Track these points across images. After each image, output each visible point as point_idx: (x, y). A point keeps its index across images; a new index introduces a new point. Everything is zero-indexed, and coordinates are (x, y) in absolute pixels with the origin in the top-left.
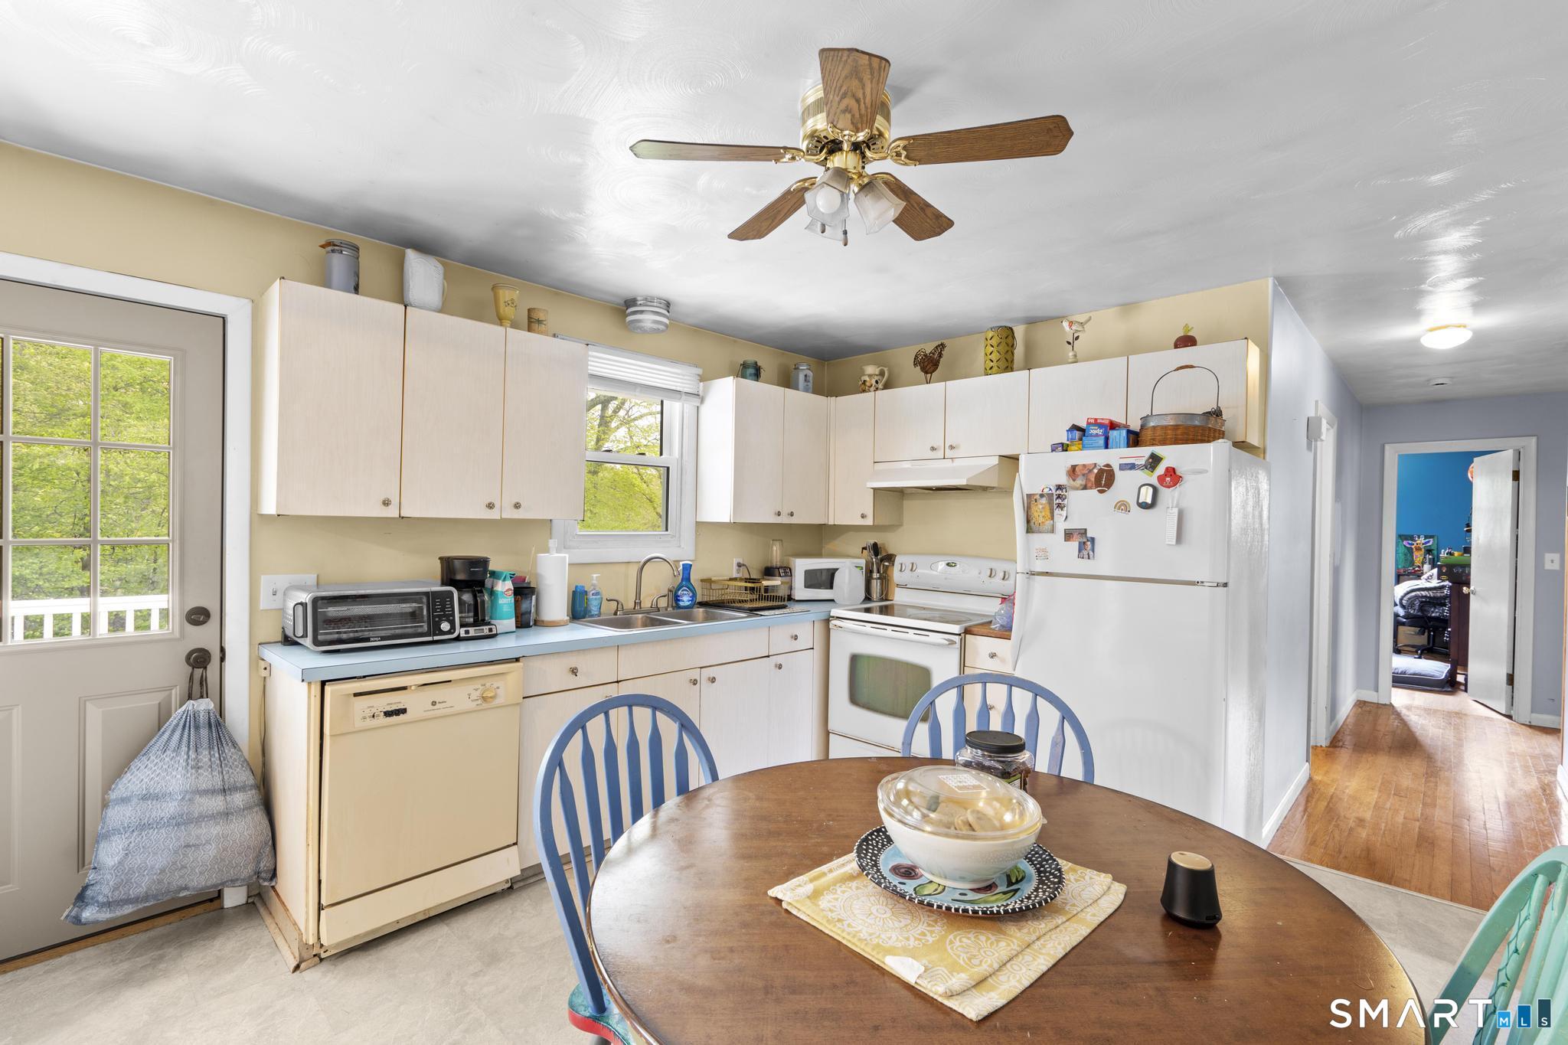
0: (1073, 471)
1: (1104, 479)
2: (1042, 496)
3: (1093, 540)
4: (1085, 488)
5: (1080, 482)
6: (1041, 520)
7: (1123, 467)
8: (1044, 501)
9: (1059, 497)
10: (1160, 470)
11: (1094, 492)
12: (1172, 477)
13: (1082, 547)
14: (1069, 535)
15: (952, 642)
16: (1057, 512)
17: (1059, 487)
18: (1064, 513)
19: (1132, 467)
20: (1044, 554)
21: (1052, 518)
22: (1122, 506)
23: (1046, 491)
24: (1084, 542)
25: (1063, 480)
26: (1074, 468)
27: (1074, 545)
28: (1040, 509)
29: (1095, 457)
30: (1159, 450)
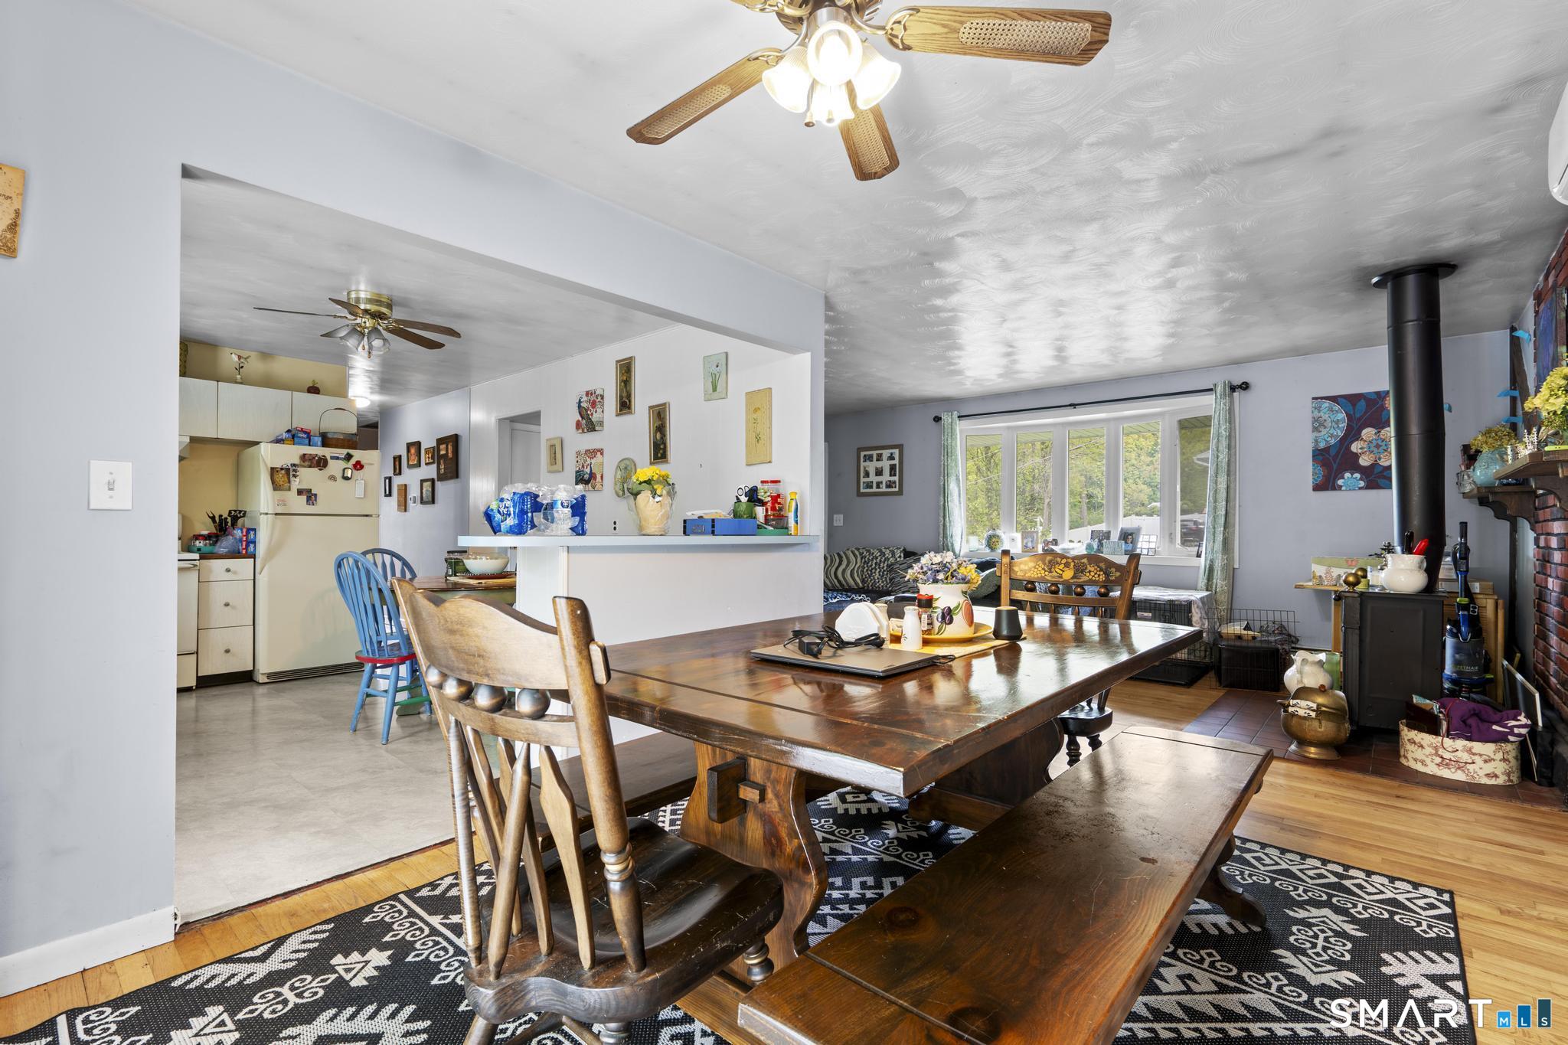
0: (303, 457)
1: (321, 463)
2: (282, 469)
3: (315, 495)
4: (310, 467)
5: (307, 463)
6: (281, 483)
7: (332, 458)
8: (283, 472)
9: (294, 470)
10: (353, 461)
11: (316, 470)
12: (358, 466)
13: (309, 499)
14: (300, 492)
15: (195, 566)
16: (292, 479)
17: (294, 465)
18: (297, 480)
19: (337, 458)
20: (283, 503)
21: (289, 482)
22: (333, 478)
23: (285, 466)
24: (310, 496)
25: (297, 461)
26: (304, 455)
27: (304, 498)
28: (280, 477)
29: (319, 451)
30: (351, 451)
